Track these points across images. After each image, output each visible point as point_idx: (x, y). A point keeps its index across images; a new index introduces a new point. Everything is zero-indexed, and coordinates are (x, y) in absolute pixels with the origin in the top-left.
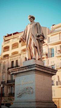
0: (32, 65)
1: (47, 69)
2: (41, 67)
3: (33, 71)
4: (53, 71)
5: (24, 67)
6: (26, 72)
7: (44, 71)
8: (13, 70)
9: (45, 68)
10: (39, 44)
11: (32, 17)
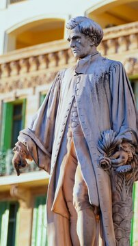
10: (114, 189)
11: (88, 30)
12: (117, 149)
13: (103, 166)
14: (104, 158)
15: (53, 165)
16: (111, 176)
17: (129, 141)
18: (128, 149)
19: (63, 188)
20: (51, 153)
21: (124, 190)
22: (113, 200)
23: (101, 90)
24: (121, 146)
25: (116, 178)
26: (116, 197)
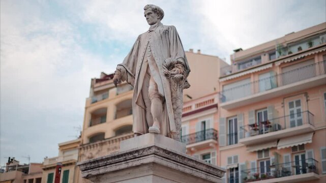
0: (143, 149)
1: (191, 164)
2: (173, 157)
3: (146, 168)
4: (211, 170)
5: (122, 155)
6: (128, 172)
7: (181, 168)
8: (88, 166)
9: (186, 161)
10: (172, 90)
11: (156, 9)
12: (173, 67)
13: (166, 75)
14: (166, 70)
15: (136, 78)
16: (170, 83)
17: (180, 63)
18: (180, 67)
19: (142, 91)
20: (135, 75)
21: (178, 90)
22: (172, 96)
23: (164, 38)
24: (176, 65)
25: (173, 83)
26: (173, 94)
